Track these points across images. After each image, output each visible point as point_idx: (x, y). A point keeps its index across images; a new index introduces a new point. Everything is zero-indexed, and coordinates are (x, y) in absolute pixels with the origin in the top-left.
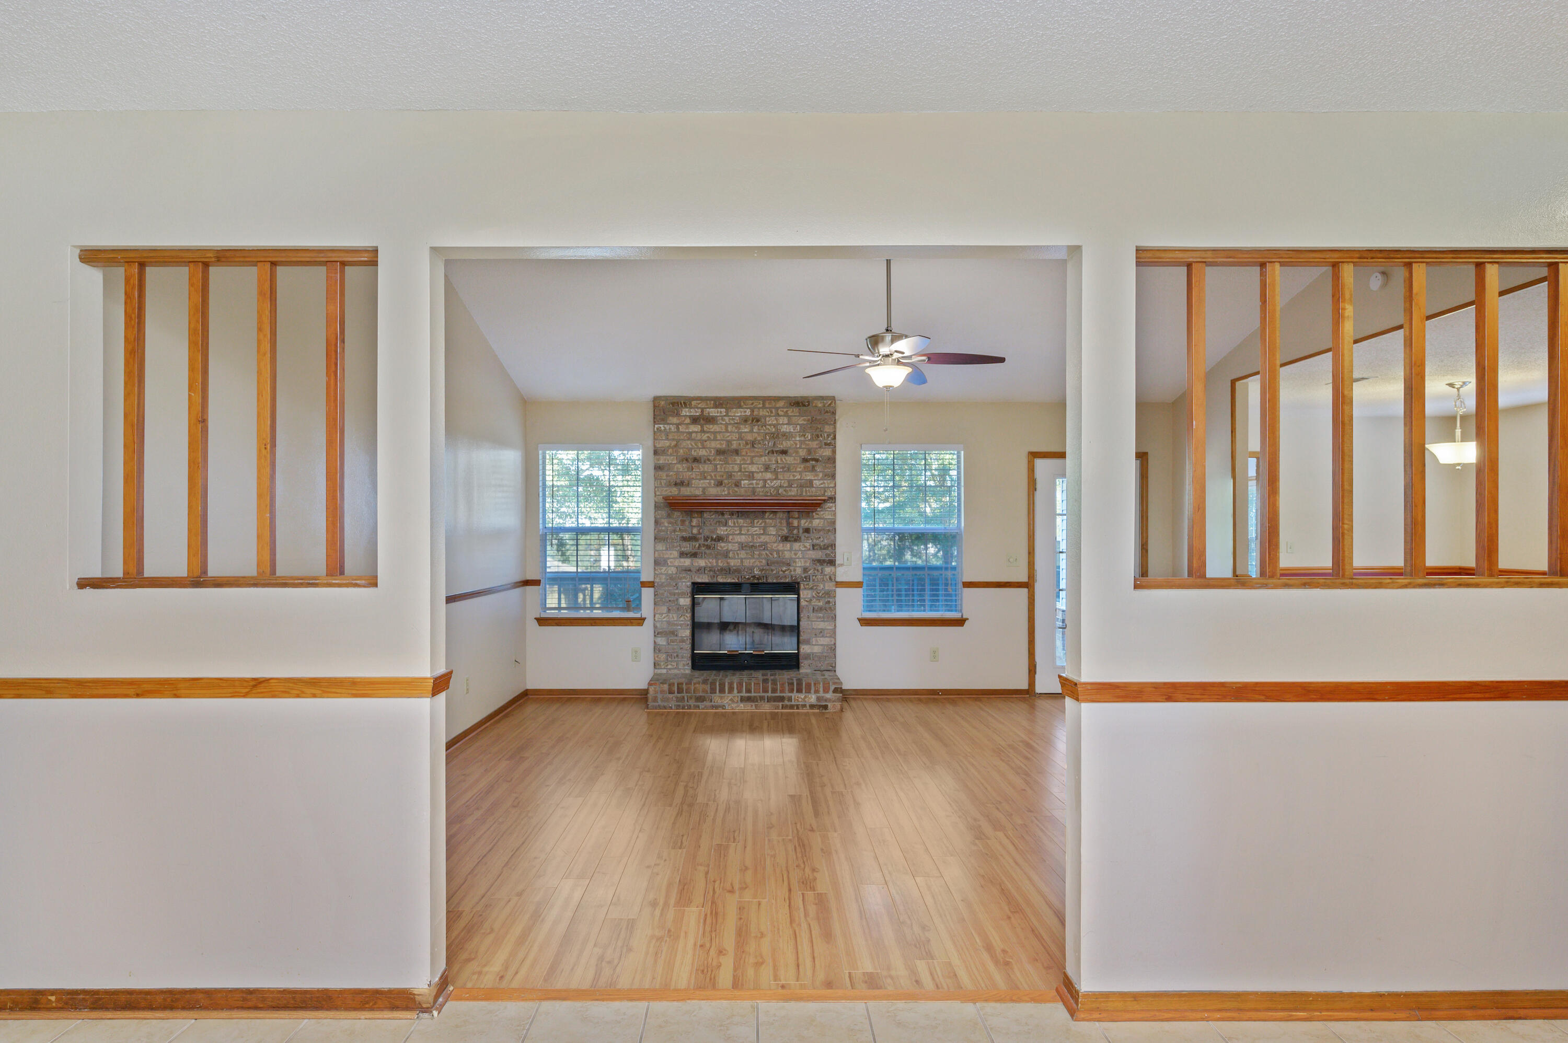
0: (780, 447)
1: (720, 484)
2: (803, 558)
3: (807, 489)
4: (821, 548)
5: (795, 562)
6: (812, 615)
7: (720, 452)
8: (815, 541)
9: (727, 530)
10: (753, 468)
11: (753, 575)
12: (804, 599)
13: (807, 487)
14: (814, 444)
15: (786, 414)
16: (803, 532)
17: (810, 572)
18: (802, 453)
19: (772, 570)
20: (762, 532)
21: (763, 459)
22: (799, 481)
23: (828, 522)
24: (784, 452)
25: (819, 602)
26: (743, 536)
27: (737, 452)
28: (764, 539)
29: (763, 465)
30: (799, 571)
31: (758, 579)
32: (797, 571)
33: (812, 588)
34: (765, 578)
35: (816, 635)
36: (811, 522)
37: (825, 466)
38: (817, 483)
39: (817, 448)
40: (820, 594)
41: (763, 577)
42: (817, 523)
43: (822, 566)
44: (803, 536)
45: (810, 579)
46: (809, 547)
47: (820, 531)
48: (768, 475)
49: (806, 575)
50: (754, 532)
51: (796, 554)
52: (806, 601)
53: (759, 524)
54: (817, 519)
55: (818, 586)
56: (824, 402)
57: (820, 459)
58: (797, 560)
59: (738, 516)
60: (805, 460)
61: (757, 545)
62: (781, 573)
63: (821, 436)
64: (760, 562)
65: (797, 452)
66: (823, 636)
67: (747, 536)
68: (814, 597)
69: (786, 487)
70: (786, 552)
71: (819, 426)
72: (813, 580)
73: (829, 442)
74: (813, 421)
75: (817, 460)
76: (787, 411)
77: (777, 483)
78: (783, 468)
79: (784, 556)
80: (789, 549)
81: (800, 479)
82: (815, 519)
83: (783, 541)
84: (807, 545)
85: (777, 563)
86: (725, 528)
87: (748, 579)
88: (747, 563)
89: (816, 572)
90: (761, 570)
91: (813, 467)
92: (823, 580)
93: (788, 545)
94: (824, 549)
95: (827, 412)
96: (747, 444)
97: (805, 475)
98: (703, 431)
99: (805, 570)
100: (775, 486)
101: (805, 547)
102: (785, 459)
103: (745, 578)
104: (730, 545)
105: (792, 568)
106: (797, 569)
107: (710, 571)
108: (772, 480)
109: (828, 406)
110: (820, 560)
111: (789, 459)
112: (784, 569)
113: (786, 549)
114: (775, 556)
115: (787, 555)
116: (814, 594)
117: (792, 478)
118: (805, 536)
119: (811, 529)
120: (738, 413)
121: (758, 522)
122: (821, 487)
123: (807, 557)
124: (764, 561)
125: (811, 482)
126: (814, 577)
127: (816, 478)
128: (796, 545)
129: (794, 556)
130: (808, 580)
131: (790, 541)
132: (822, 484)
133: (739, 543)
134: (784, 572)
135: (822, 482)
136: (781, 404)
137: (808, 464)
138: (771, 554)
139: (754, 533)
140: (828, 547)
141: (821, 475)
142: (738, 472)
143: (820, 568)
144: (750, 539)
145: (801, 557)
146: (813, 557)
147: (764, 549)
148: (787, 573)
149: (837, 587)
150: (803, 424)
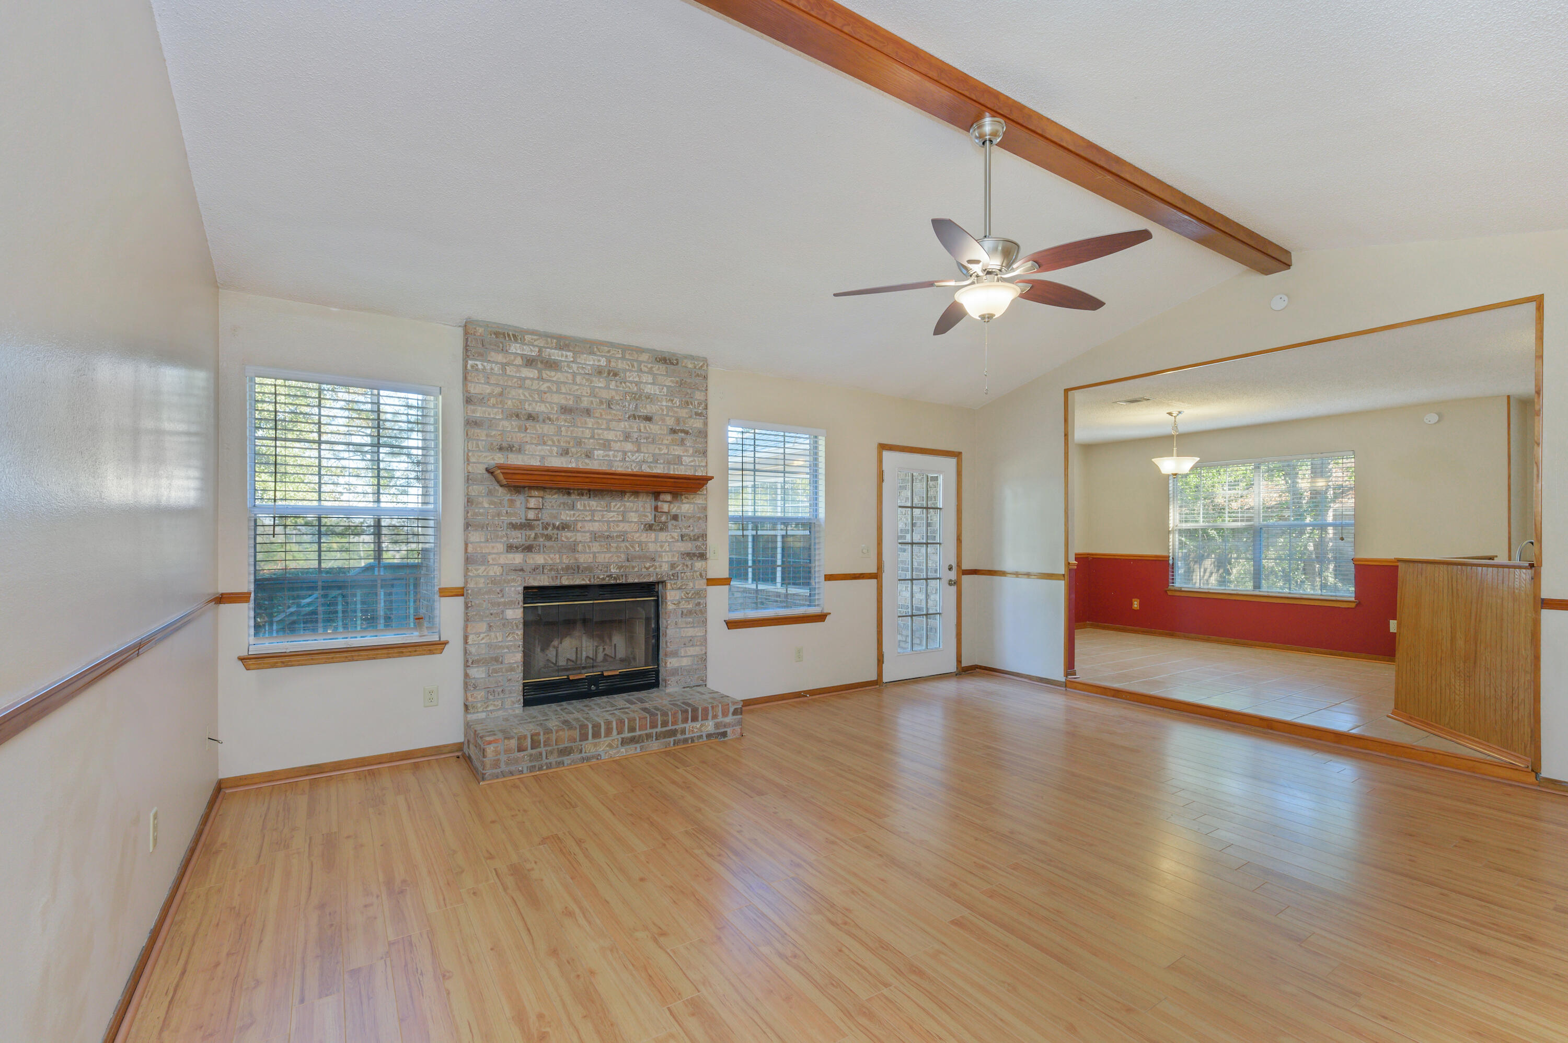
0: (644, 412)
1: (565, 452)
2: (671, 551)
3: (676, 467)
4: (691, 538)
5: (660, 556)
6: (680, 620)
7: (565, 410)
8: (684, 530)
9: (574, 515)
10: (610, 436)
11: (609, 574)
12: (672, 601)
13: (675, 464)
14: (683, 413)
15: (650, 372)
16: (670, 520)
17: (678, 569)
18: (670, 422)
19: (633, 567)
20: (621, 518)
21: (622, 425)
22: (666, 456)
23: (698, 508)
24: (648, 419)
25: (689, 604)
26: (597, 524)
27: (588, 412)
28: (623, 527)
29: (623, 432)
30: (665, 567)
31: (615, 578)
32: (663, 568)
33: (679, 589)
34: (624, 577)
35: (685, 644)
36: (679, 508)
37: (696, 440)
38: (686, 460)
39: (687, 418)
40: (690, 595)
41: (622, 576)
42: (686, 509)
43: (692, 561)
44: (671, 524)
45: (678, 577)
46: (677, 538)
47: (690, 518)
48: (629, 446)
49: (674, 572)
50: (611, 517)
51: (662, 547)
52: (674, 604)
53: (617, 507)
54: (687, 503)
55: (687, 585)
56: (694, 363)
57: (690, 431)
58: (664, 554)
59: (590, 497)
60: (673, 431)
61: (615, 534)
62: (644, 570)
63: (692, 404)
64: (618, 557)
65: (663, 420)
66: (693, 645)
67: (601, 524)
68: (682, 598)
69: (651, 462)
70: (650, 544)
71: (689, 391)
72: (682, 578)
73: (700, 411)
74: (681, 384)
75: (687, 433)
76: (652, 367)
77: (639, 457)
78: (647, 438)
79: (649, 549)
80: (653, 540)
81: (667, 454)
82: (684, 503)
83: (647, 530)
84: (675, 535)
85: (640, 557)
86: (572, 512)
87: (603, 579)
88: (601, 558)
89: (685, 567)
90: (620, 568)
91: (683, 440)
92: (693, 578)
93: (653, 535)
94: (695, 540)
95: (698, 375)
96: (601, 403)
97: (674, 449)
98: (540, 378)
99: (673, 566)
100: (638, 460)
101: (673, 537)
102: (649, 427)
103: (598, 578)
104: (579, 534)
105: (657, 564)
106: (664, 564)
107: (551, 570)
108: (633, 453)
109: (699, 369)
110: (690, 553)
111: (654, 428)
112: (648, 565)
113: (650, 540)
114: (637, 549)
115: (652, 547)
116: (682, 594)
117: (657, 451)
118: (672, 525)
119: (680, 516)
120: (590, 361)
121: (616, 505)
122: (691, 466)
123: (675, 549)
124: (623, 556)
125: (680, 457)
126: (683, 574)
127: (685, 454)
128: (662, 536)
129: (659, 549)
130: (676, 578)
131: (655, 530)
132: (692, 461)
133: (591, 533)
134: (647, 569)
135: (691, 459)
136: (644, 357)
137: (676, 436)
138: (633, 547)
139: (610, 519)
140: (698, 537)
141: (691, 451)
142: (590, 438)
143: (689, 563)
144: (605, 528)
145: (667, 550)
146: (682, 549)
147: (623, 541)
148: (651, 569)
149: (708, 585)
150: (670, 386)
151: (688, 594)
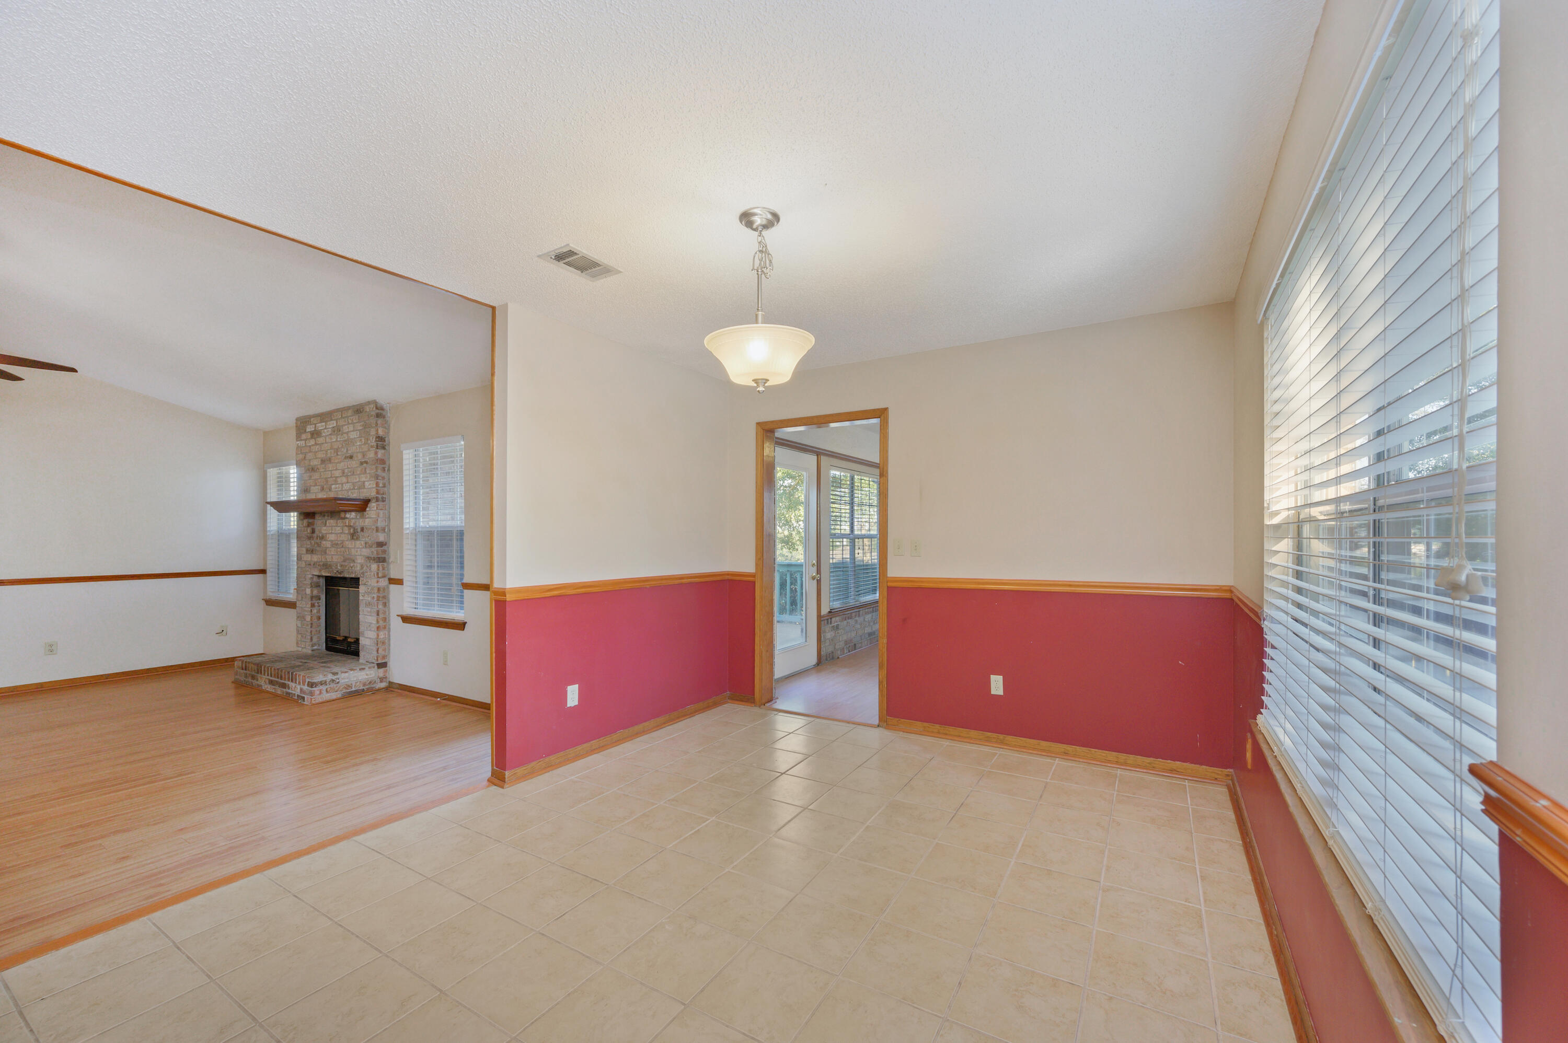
2: (361, 555)
3: (362, 490)
4: (369, 545)
5: (356, 559)
6: (366, 609)
7: (323, 461)
8: (366, 539)
10: (337, 473)
11: (338, 570)
12: (361, 593)
13: (362, 488)
14: (365, 448)
15: (353, 422)
16: (360, 531)
17: (364, 569)
18: (360, 456)
19: (346, 567)
20: (341, 532)
21: (341, 465)
22: (358, 483)
23: (372, 521)
24: (351, 457)
25: (369, 597)
26: (333, 535)
28: (343, 537)
30: (359, 567)
31: (341, 574)
33: (365, 584)
35: (368, 628)
36: (364, 522)
37: (370, 467)
38: (366, 484)
39: (366, 451)
41: (343, 572)
42: (367, 522)
43: (369, 563)
47: (369, 529)
48: (344, 480)
49: (362, 571)
51: (357, 552)
52: (363, 596)
53: (340, 524)
54: (368, 518)
55: (368, 582)
56: (370, 407)
57: (368, 461)
58: (358, 557)
59: (331, 518)
60: (361, 463)
61: (340, 543)
62: (350, 568)
63: (369, 439)
64: (341, 559)
65: (357, 456)
66: (371, 630)
68: (366, 592)
69: (352, 489)
70: (352, 550)
71: (368, 430)
72: (366, 576)
73: (373, 444)
74: (364, 426)
75: (366, 462)
77: (346, 487)
78: (350, 472)
79: (352, 553)
80: (354, 547)
81: (359, 481)
83: (351, 540)
84: (362, 542)
85: (349, 560)
87: (337, 574)
88: (335, 559)
89: (367, 568)
90: (342, 566)
91: (365, 469)
92: (371, 577)
93: (353, 543)
95: (372, 415)
96: (334, 452)
97: (361, 477)
98: (316, 444)
99: (362, 567)
101: (361, 545)
102: (351, 463)
103: (334, 573)
104: (327, 543)
105: (355, 564)
106: (358, 565)
107: (319, 566)
108: (345, 483)
109: (372, 410)
110: (369, 557)
111: (354, 464)
112: (352, 565)
113: (352, 547)
114: (348, 554)
116: (366, 589)
117: (355, 480)
118: (361, 535)
119: (364, 528)
120: (332, 424)
121: (339, 521)
122: (369, 488)
125: (364, 482)
126: (367, 573)
127: (366, 479)
128: (358, 543)
129: (356, 554)
130: (363, 576)
131: (354, 539)
132: (369, 485)
133: (332, 541)
135: (369, 483)
136: (350, 413)
137: (362, 467)
138: (346, 552)
139: (338, 532)
141: (368, 476)
146: (365, 554)
147: (342, 547)
148: (353, 568)
149: (390, 583)
150: (361, 430)
151: (368, 589)
